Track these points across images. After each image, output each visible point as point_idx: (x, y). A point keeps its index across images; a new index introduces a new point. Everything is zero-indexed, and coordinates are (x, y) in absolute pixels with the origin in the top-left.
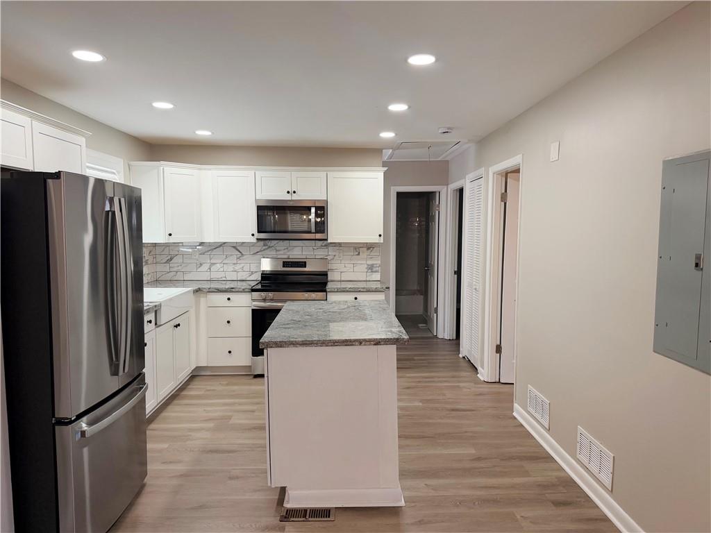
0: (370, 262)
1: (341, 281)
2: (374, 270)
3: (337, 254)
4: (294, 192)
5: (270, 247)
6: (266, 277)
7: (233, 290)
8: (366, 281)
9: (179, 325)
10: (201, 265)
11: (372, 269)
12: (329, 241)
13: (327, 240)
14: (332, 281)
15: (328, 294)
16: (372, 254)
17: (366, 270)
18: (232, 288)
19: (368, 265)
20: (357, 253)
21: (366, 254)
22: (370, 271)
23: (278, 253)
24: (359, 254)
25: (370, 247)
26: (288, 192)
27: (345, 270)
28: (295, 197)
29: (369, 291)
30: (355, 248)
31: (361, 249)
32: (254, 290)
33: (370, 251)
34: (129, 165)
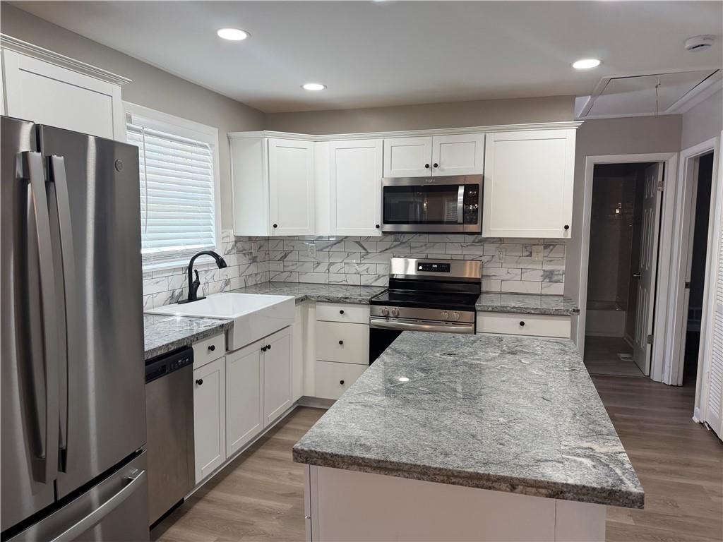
0: (548, 267)
1: (501, 293)
2: (555, 278)
3: (497, 253)
4: (436, 165)
5: (402, 243)
6: (394, 282)
7: (347, 300)
8: (541, 295)
9: (269, 347)
10: (318, 264)
11: (550, 278)
12: (484, 235)
13: (480, 233)
14: (488, 292)
15: (478, 313)
16: (551, 255)
17: (541, 279)
18: (346, 298)
19: (544, 271)
20: (528, 253)
21: (541, 255)
22: (547, 280)
23: (413, 251)
24: (530, 255)
25: (549, 244)
26: (427, 166)
27: (508, 277)
28: (437, 173)
29: (543, 313)
30: (525, 246)
31: (534, 247)
32: (372, 303)
33: (548, 250)
34: (228, 138)
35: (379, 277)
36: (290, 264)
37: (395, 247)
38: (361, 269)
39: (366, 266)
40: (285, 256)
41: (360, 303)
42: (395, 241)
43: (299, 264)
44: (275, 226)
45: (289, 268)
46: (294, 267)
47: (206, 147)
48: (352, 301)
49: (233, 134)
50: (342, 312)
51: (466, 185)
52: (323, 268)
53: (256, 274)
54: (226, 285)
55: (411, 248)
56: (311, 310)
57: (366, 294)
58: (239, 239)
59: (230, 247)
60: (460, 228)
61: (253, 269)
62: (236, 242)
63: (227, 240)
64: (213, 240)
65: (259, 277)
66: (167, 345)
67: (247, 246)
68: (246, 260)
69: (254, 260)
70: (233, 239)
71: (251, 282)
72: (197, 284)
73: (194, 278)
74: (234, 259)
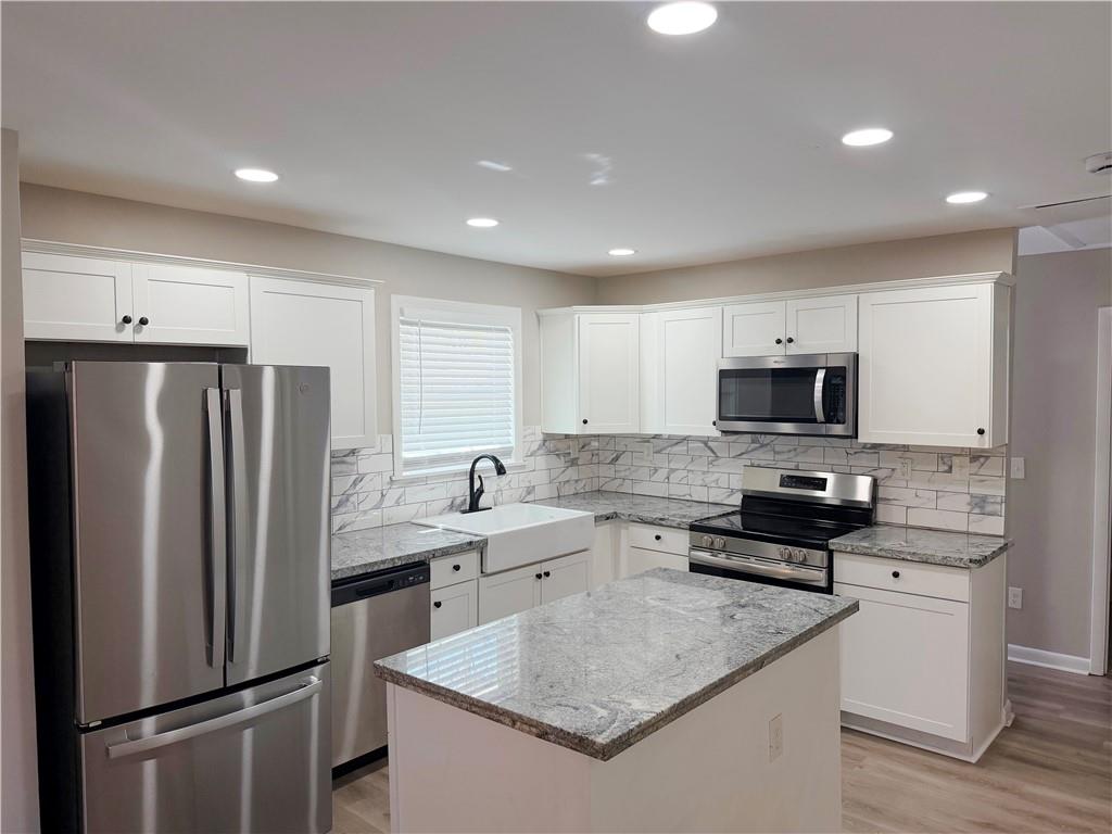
0: (977, 490)
1: (907, 527)
2: (989, 508)
3: (898, 466)
4: (790, 340)
5: (762, 446)
6: (754, 504)
8: (968, 533)
9: (547, 574)
10: (656, 470)
11: (982, 508)
12: (862, 439)
13: (855, 437)
14: (887, 524)
15: (836, 555)
16: (982, 471)
17: (968, 508)
19: (972, 496)
20: (946, 468)
21: (966, 471)
22: (977, 510)
23: (778, 457)
24: (950, 470)
25: (976, 456)
26: (779, 341)
27: (916, 502)
28: (793, 350)
30: (940, 458)
31: (956, 460)
32: (693, 528)
33: (977, 464)
34: (538, 316)
35: (733, 492)
36: (623, 468)
37: (753, 450)
38: (710, 479)
39: (716, 475)
40: (617, 458)
41: (679, 527)
42: (753, 442)
43: (633, 469)
44: (585, 422)
45: (623, 474)
46: (627, 473)
47: (506, 331)
48: (669, 523)
49: (544, 312)
50: (658, 538)
51: (827, 368)
52: (662, 474)
53: (577, 481)
54: (529, 493)
55: (776, 453)
56: (623, 532)
57: (696, 513)
58: (548, 437)
59: (535, 446)
60: (823, 429)
61: (572, 473)
62: (545, 441)
63: (531, 439)
64: (512, 439)
65: (581, 484)
66: (393, 559)
67: (562, 446)
68: (561, 463)
69: (574, 462)
70: (541, 437)
71: (568, 490)
72: (481, 491)
73: (477, 485)
74: (541, 461)
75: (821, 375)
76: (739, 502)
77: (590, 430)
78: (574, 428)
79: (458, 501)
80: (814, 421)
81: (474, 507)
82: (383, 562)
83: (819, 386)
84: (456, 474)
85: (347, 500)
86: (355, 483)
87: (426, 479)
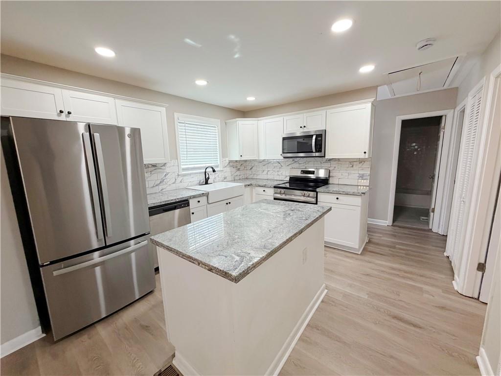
0: (361, 172)
1: (338, 184)
2: (364, 178)
3: (337, 166)
4: (305, 127)
5: (296, 162)
6: (292, 179)
8: (357, 186)
9: (230, 203)
11: (362, 177)
12: (326, 158)
14: (333, 184)
15: (318, 193)
16: (363, 166)
17: (358, 178)
19: (359, 174)
20: (351, 166)
21: (358, 166)
23: (300, 165)
24: (353, 167)
25: (361, 161)
26: (301, 127)
27: (342, 177)
28: (305, 130)
29: (347, 194)
30: (350, 162)
31: (354, 163)
32: (275, 187)
33: (361, 164)
34: (226, 123)
35: (286, 177)
36: (254, 171)
38: (280, 173)
39: (282, 172)
40: (252, 168)
41: (270, 187)
42: (293, 161)
43: (257, 171)
44: (241, 156)
45: (254, 173)
47: (215, 127)
48: (267, 186)
49: (227, 121)
50: (264, 191)
51: (316, 135)
52: (265, 172)
53: (240, 175)
54: (225, 179)
55: (299, 164)
56: (254, 189)
57: (276, 183)
58: (230, 162)
59: (226, 164)
60: (314, 154)
61: (238, 173)
62: (229, 163)
63: (225, 162)
64: (219, 162)
65: (241, 176)
66: (175, 199)
67: (235, 164)
68: (234, 170)
69: (239, 170)
70: (228, 162)
71: (237, 178)
72: (209, 178)
73: (207, 176)
74: (228, 169)
75: (314, 137)
76: (288, 180)
77: (243, 158)
78: (238, 158)
79: (202, 181)
80: (312, 152)
81: (207, 183)
82: (172, 200)
83: (314, 141)
84: (200, 173)
85: (163, 181)
86: (165, 176)
87: (190, 174)
